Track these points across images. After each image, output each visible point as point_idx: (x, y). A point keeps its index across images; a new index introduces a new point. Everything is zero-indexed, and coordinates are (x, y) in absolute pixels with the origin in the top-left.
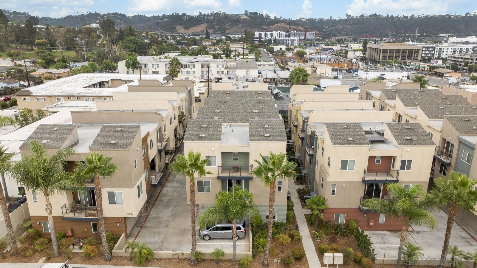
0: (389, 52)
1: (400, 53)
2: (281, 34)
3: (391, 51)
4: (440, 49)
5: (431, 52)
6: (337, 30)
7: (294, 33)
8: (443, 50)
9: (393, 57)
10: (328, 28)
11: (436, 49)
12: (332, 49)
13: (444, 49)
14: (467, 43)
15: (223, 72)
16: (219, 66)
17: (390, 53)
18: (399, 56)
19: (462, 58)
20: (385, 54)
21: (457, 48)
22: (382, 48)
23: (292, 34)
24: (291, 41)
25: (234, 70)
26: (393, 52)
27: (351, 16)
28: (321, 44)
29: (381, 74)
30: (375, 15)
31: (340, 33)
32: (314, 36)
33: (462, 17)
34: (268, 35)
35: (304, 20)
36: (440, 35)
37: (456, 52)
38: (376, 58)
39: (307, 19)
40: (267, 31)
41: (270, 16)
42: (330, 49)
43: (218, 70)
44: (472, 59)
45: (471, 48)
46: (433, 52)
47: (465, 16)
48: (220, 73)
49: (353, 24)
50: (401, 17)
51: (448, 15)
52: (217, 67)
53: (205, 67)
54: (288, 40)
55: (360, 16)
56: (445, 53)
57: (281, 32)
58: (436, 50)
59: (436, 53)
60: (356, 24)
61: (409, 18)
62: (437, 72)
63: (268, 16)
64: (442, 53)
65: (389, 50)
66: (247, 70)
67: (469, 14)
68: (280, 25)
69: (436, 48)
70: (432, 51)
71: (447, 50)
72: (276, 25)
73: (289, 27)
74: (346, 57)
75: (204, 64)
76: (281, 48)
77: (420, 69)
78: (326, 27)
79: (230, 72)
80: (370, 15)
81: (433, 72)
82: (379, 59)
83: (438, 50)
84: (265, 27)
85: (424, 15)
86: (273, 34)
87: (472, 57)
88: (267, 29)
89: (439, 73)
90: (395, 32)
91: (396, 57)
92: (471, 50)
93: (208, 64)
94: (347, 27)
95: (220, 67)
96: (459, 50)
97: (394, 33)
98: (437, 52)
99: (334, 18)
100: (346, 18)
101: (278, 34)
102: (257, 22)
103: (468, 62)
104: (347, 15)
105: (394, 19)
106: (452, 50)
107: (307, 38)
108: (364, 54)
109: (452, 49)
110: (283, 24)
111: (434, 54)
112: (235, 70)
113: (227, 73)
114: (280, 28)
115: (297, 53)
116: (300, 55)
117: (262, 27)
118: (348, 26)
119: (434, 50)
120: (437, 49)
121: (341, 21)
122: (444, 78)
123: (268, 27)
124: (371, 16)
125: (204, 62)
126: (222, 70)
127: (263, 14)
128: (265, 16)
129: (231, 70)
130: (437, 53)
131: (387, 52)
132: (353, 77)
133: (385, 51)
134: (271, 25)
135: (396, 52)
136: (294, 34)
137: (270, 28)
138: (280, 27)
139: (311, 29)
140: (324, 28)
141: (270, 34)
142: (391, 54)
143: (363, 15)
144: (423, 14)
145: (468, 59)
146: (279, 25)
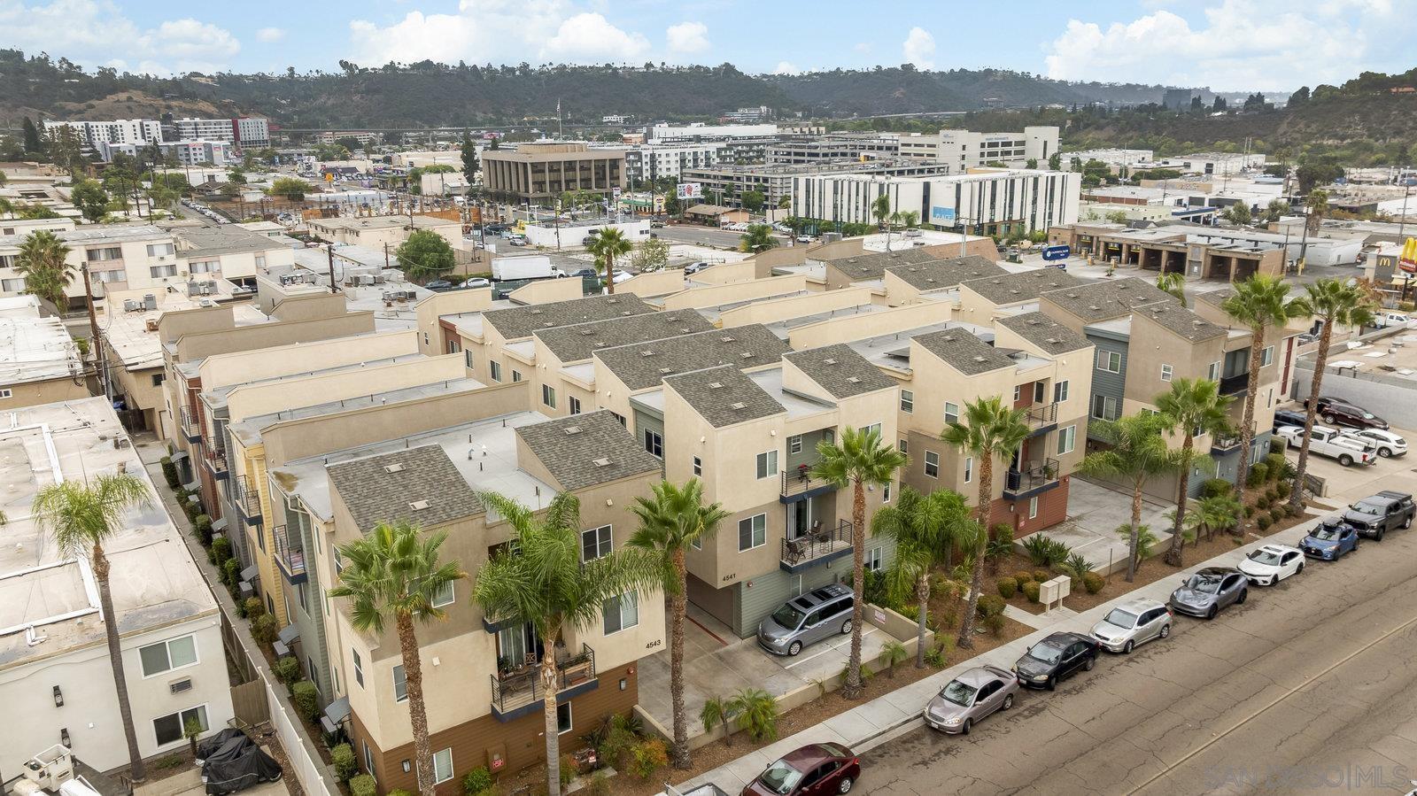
0: (550, 171)
1: (575, 170)
2: (145, 128)
3: (554, 167)
4: (653, 156)
5: (635, 165)
6: (322, 109)
7: (196, 124)
8: (659, 159)
9: (559, 182)
10: (293, 104)
11: (643, 157)
12: (354, 170)
13: (660, 155)
14: (698, 139)
15: (172, 270)
16: (155, 248)
17: (552, 174)
18: (575, 181)
19: (715, 177)
20: (539, 177)
21: (687, 151)
22: (529, 160)
23: (189, 129)
24: (202, 152)
25: (212, 259)
26: (559, 170)
27: (357, 68)
28: (306, 155)
29: (590, 232)
30: (427, 64)
31: (334, 119)
32: (265, 132)
33: (639, 73)
34: (101, 133)
35: (203, 81)
36: (606, 119)
37: (687, 161)
38: (515, 188)
39: (211, 77)
40: (94, 119)
41: (79, 67)
42: (346, 170)
43: (155, 262)
44: (738, 179)
45: (714, 152)
46: (639, 165)
47: (645, 70)
48: (163, 272)
49: (368, 91)
50: (496, 70)
51: (608, 66)
52: (150, 249)
53: (102, 256)
54: (191, 149)
55: (386, 67)
56: (664, 166)
57: (145, 123)
58: (644, 160)
59: (645, 167)
60: (377, 91)
61: (517, 73)
62: (696, 215)
63: (70, 65)
64: (659, 166)
65: (547, 164)
66: (259, 254)
67: (652, 66)
68: (130, 99)
69: (644, 153)
70: (636, 161)
71: (668, 159)
72: (115, 97)
73: (164, 103)
74: (418, 191)
75: (98, 247)
76: (211, 177)
77: (643, 209)
78: (284, 102)
79: (201, 267)
80: (412, 63)
81: (687, 216)
82: (527, 191)
83: (648, 160)
84: (71, 105)
85: (554, 66)
86: (119, 128)
87: (739, 175)
88: (80, 112)
89: (703, 215)
90: (492, 112)
91: (567, 182)
92: (715, 156)
93: (113, 246)
94: (353, 101)
95: (160, 250)
96: (691, 158)
97: (491, 115)
98: (646, 163)
99: (301, 71)
100: (341, 72)
101: (138, 128)
102: (32, 88)
103: (732, 185)
104: (344, 64)
105: (481, 77)
106: (678, 158)
107: (242, 138)
108: (471, 180)
109: (676, 154)
110: (137, 96)
111: (640, 169)
112: (216, 258)
113: (188, 269)
114: (129, 107)
115: (280, 190)
116: (289, 195)
117: (57, 104)
118: (356, 98)
119: (640, 160)
120: (646, 156)
121: (325, 83)
122: (721, 227)
123: (83, 106)
124: (415, 66)
125: (97, 241)
126: (171, 259)
127: (46, 59)
128: (57, 66)
129: (200, 260)
130: (648, 167)
131: (543, 171)
132: (516, 245)
133: (538, 168)
134: (91, 98)
135: (565, 170)
136: (196, 129)
137: (92, 107)
138: (130, 104)
139: (241, 109)
140: (281, 106)
141: (105, 129)
142: (554, 176)
143: (392, 62)
144: (551, 64)
145: (730, 178)
146: (123, 96)
